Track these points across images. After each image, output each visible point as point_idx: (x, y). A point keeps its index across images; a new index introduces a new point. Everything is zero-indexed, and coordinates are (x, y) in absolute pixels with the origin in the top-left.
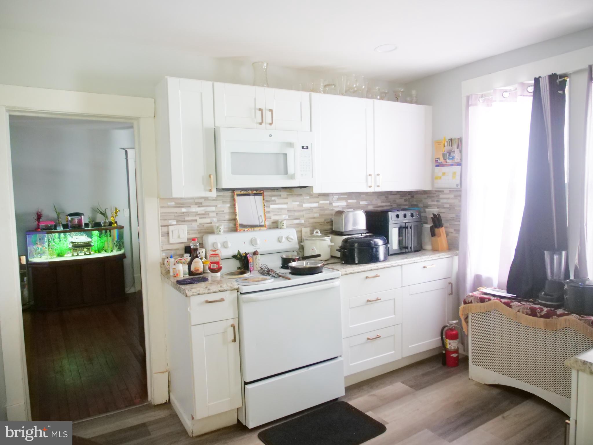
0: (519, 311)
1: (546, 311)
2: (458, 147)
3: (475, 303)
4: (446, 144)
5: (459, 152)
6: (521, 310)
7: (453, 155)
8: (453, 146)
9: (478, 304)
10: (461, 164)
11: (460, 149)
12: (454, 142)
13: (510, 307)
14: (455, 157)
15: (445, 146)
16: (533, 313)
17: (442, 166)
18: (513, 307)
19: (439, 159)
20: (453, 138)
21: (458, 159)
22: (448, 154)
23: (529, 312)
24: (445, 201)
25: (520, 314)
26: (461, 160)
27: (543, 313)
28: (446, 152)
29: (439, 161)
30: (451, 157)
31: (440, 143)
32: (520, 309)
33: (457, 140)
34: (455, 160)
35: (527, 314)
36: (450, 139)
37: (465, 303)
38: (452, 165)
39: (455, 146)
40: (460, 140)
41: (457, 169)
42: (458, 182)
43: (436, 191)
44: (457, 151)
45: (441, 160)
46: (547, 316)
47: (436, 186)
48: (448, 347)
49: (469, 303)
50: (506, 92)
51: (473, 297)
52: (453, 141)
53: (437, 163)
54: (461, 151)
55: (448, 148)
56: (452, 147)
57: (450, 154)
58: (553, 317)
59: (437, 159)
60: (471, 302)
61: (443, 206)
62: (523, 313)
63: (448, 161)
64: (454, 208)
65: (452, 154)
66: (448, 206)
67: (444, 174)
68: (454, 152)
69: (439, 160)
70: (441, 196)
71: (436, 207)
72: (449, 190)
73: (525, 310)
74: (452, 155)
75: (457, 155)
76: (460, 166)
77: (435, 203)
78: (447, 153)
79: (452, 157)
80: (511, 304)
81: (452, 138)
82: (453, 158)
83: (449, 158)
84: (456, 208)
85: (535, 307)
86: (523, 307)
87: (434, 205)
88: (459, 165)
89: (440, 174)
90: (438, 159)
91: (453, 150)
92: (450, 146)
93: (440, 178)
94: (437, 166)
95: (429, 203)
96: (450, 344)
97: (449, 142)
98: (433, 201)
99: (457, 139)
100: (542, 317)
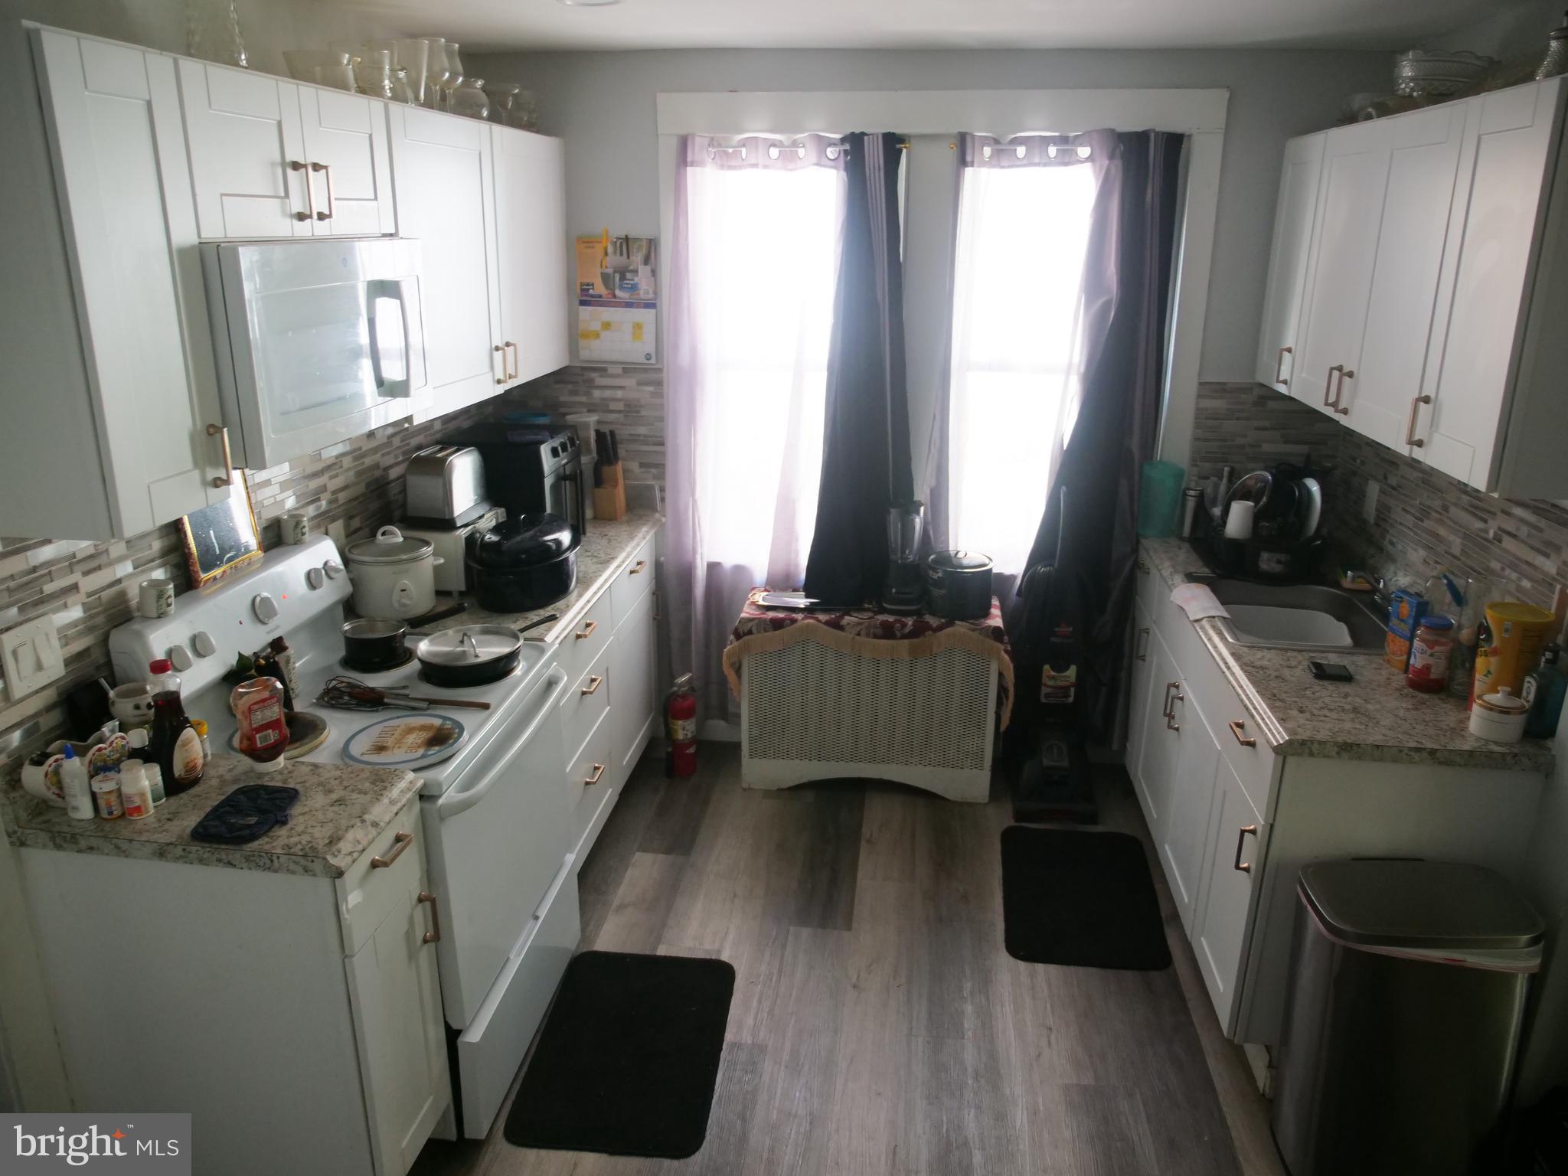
0: (859, 634)
1: (913, 625)
2: (647, 261)
3: (759, 632)
4: (610, 250)
5: (650, 274)
6: (863, 632)
7: (633, 280)
8: (631, 258)
9: (768, 634)
10: (655, 304)
11: (653, 266)
12: (634, 248)
13: (841, 628)
14: (639, 286)
15: (606, 254)
16: (887, 632)
17: (601, 306)
18: (847, 628)
19: (591, 287)
20: (632, 234)
21: (648, 293)
22: (617, 277)
23: (879, 631)
24: (608, 393)
25: (863, 639)
26: (655, 293)
27: (907, 630)
28: (610, 271)
29: (591, 292)
30: (627, 284)
31: (590, 245)
32: (861, 629)
33: (644, 244)
34: (638, 294)
35: (876, 637)
36: (624, 237)
37: (738, 636)
38: (629, 305)
39: (637, 258)
40: (653, 244)
41: (645, 316)
42: (651, 349)
43: (583, 369)
44: (644, 271)
45: (600, 288)
46: (915, 634)
47: (584, 354)
48: (680, 735)
49: (745, 634)
50: (774, 145)
51: (754, 623)
52: (630, 243)
53: (586, 296)
54: (654, 273)
55: (614, 260)
56: (628, 257)
57: (623, 278)
58: (927, 633)
59: (585, 287)
60: (750, 632)
61: (608, 406)
62: (868, 635)
63: (618, 292)
64: (638, 412)
65: (628, 275)
66: (620, 406)
67: (607, 326)
68: (635, 272)
69: (593, 289)
70: (600, 381)
71: (585, 410)
72: (623, 368)
73: (872, 630)
74: (629, 280)
75: (643, 279)
76: (653, 311)
77: (583, 399)
78: (615, 272)
79: (631, 284)
80: (841, 624)
81: (630, 237)
82: (634, 288)
83: (621, 288)
84: (643, 413)
85: (887, 621)
86: (866, 624)
87: (581, 403)
88: (650, 305)
89: (596, 326)
90: (588, 285)
91: (631, 268)
92: (621, 254)
93: (597, 336)
94: (583, 303)
95: (562, 399)
96: (684, 729)
97: (618, 244)
98: (574, 393)
99: (645, 240)
100: (904, 637)
